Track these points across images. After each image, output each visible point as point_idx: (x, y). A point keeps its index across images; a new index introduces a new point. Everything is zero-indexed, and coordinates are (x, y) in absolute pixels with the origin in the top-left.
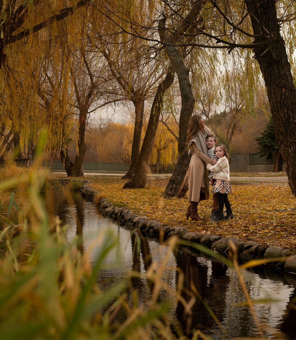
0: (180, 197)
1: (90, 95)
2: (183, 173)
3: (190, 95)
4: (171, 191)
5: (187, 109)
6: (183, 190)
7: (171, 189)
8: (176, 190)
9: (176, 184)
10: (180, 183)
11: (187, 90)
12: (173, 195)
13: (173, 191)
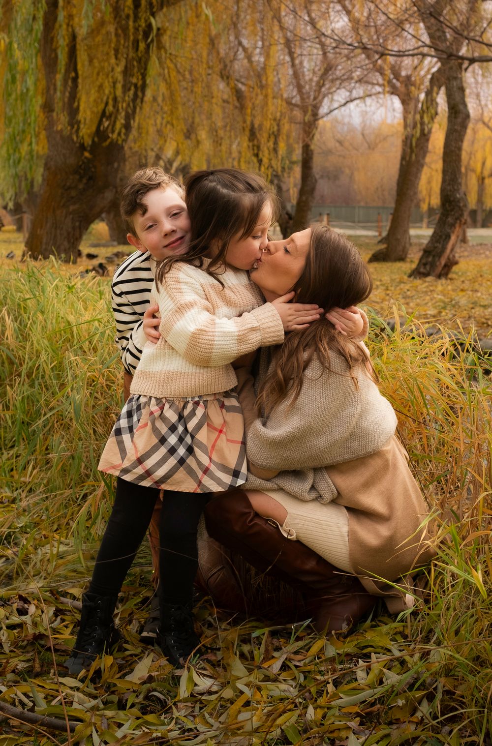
0: (439, 277)
1: (320, 86)
2: (446, 238)
3: (461, 107)
4: (425, 268)
5: (456, 131)
6: (445, 265)
7: (425, 264)
8: (433, 265)
9: (434, 256)
10: (440, 255)
11: (458, 98)
12: (426, 275)
13: (428, 267)
